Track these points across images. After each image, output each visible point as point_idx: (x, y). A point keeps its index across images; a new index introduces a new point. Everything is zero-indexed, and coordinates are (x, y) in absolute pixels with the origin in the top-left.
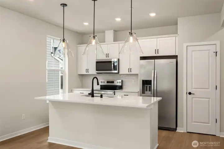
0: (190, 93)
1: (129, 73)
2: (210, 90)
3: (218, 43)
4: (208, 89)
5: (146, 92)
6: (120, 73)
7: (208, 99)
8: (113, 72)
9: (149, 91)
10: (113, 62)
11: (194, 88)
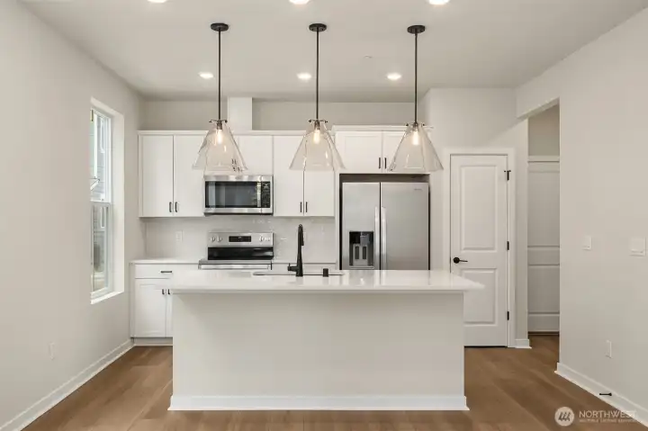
0: (457, 260)
1: (301, 215)
2: (495, 251)
3: (511, 151)
4: (493, 249)
5: (355, 261)
6: (275, 215)
7: (492, 272)
8: (258, 210)
9: (364, 258)
10: (259, 186)
11: (465, 249)
